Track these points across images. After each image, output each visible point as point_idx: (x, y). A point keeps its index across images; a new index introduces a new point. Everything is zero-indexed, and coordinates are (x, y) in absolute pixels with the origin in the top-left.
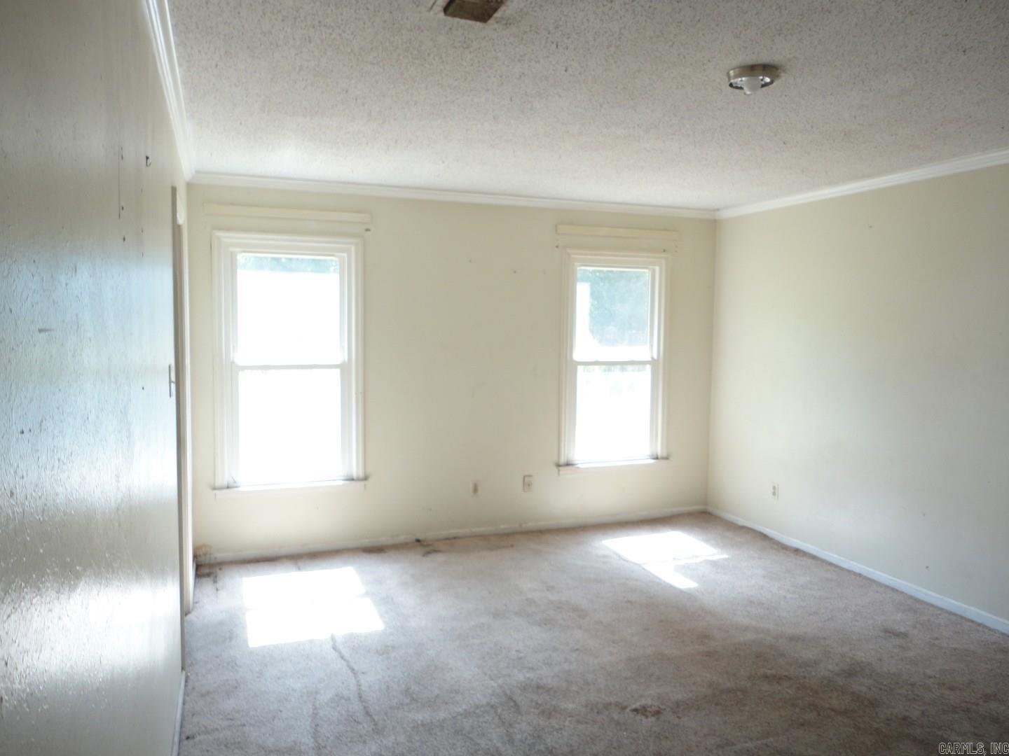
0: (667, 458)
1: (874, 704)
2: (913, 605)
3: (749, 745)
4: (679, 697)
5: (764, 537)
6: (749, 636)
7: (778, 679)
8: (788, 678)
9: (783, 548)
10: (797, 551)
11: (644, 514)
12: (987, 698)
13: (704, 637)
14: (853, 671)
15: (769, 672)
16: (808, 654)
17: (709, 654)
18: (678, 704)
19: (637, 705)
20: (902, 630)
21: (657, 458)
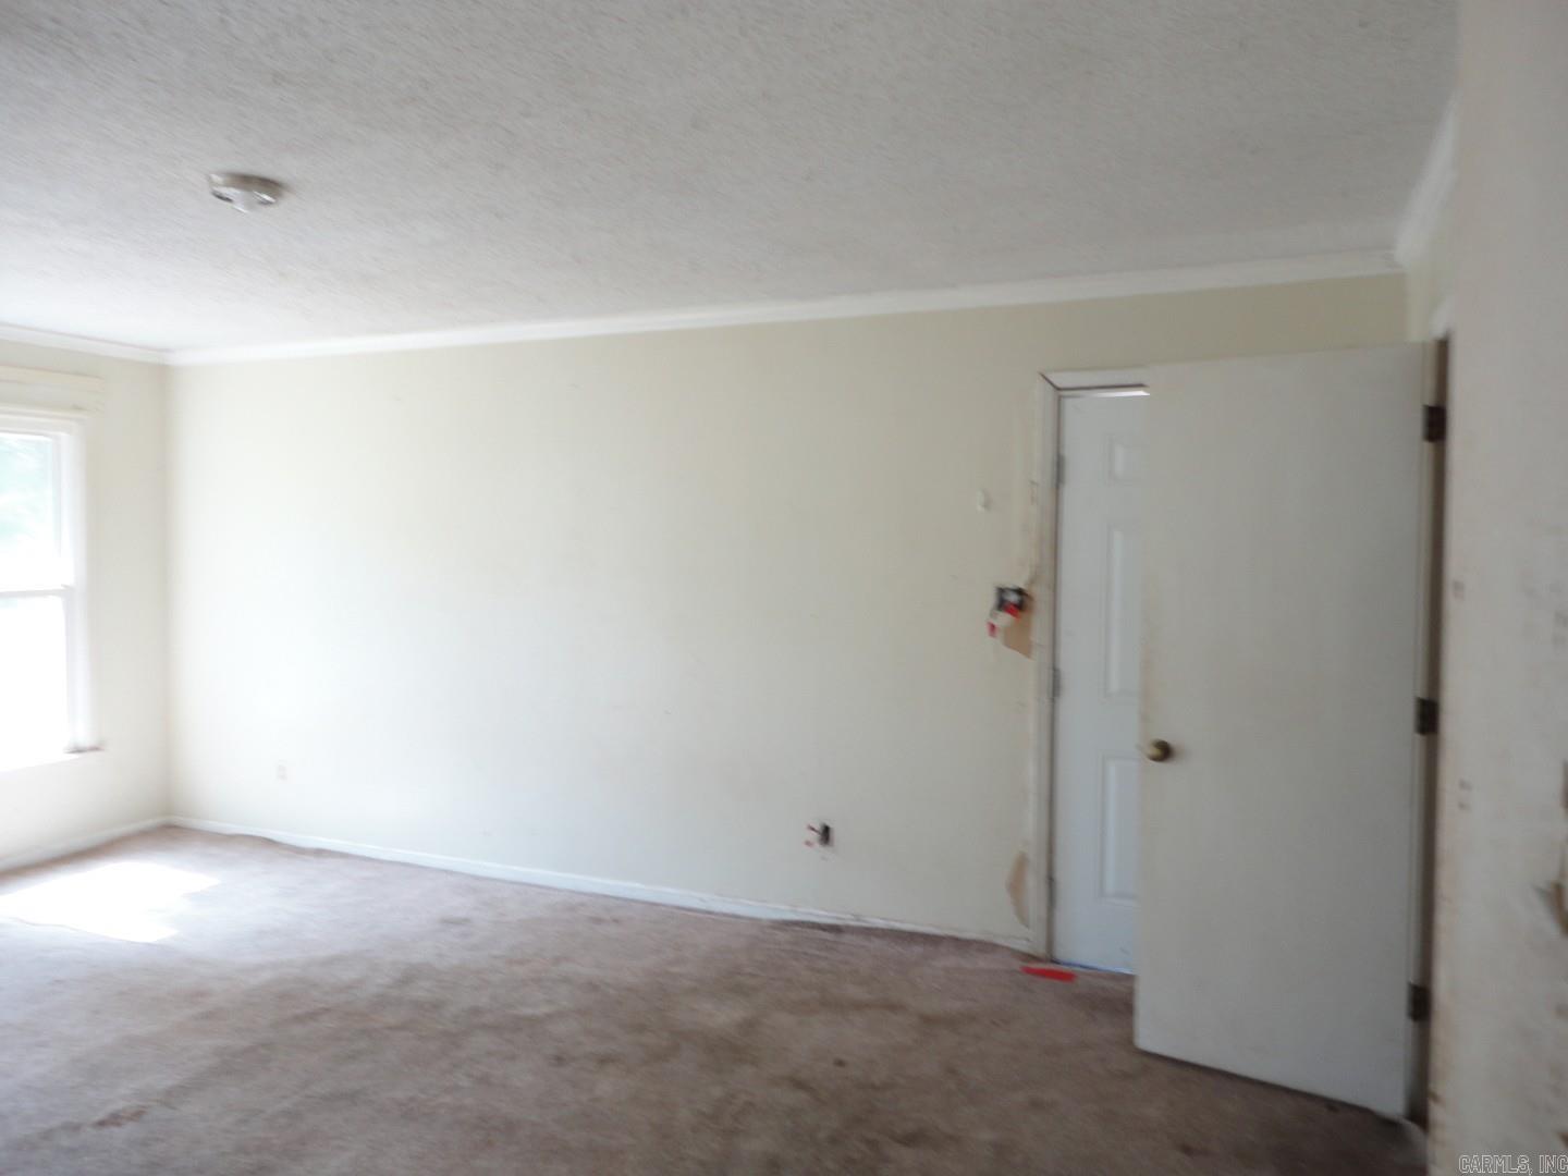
0: (95, 749)
1: (436, 1006)
2: (472, 884)
3: (286, 1104)
4: (169, 1083)
5: (269, 843)
6: (266, 976)
7: (313, 1016)
8: (327, 1010)
9: (298, 852)
10: (319, 853)
11: (59, 847)
12: (557, 960)
13: (196, 995)
14: (409, 976)
15: (298, 1012)
16: (348, 975)
17: (208, 1016)
18: (169, 1092)
19: (100, 1116)
20: (461, 914)
21: (78, 751)
